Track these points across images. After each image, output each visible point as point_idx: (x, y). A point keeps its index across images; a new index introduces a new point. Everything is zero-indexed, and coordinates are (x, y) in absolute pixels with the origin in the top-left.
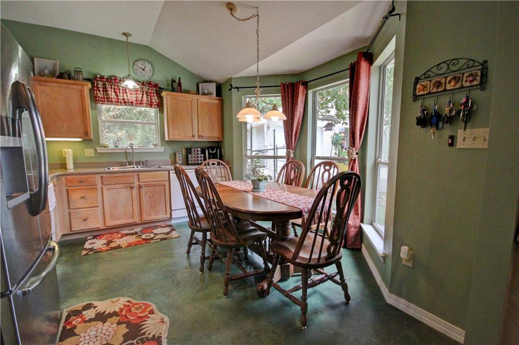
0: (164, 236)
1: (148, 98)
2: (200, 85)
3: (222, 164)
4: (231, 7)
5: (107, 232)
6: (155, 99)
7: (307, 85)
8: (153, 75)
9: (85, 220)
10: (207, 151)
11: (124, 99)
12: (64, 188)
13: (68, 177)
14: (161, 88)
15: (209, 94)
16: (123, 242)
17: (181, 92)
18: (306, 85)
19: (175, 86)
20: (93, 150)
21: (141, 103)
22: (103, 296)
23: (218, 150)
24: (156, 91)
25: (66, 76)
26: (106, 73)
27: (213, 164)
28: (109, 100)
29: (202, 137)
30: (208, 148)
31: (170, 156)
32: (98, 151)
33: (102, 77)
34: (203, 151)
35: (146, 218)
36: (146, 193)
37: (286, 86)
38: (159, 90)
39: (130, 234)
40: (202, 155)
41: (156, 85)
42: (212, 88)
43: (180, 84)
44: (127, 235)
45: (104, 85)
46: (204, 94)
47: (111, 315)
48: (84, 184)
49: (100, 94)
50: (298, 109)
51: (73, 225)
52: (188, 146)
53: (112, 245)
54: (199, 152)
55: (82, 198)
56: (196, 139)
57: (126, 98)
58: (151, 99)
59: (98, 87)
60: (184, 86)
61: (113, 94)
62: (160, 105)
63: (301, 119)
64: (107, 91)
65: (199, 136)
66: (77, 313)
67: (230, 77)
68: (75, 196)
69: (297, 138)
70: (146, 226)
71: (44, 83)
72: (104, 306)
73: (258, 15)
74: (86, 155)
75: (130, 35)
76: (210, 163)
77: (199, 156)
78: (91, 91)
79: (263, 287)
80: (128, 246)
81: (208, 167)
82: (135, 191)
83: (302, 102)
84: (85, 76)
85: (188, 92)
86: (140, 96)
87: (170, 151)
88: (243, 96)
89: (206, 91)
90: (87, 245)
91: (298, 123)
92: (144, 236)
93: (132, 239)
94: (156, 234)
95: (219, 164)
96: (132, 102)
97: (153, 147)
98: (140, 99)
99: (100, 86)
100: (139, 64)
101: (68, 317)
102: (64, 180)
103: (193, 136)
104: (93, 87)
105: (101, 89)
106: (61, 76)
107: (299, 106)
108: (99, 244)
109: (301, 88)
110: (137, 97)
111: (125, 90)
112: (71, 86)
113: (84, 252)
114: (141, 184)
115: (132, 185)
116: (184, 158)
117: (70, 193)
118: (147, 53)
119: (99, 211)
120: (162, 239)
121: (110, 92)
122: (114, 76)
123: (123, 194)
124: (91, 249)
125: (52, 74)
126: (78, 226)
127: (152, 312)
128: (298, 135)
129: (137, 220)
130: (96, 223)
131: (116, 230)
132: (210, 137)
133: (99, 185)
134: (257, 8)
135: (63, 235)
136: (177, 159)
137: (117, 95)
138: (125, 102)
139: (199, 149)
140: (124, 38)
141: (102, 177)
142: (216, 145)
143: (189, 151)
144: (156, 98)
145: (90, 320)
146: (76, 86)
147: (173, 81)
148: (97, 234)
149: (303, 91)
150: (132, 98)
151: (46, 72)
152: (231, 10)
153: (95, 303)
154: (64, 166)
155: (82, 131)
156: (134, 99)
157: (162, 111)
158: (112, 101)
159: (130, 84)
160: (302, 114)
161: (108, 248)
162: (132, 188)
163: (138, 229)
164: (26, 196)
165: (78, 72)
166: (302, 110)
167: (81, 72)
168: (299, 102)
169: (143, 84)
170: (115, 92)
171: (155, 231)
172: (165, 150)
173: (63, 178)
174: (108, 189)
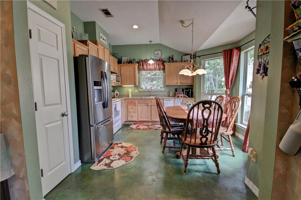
0: (157, 128)
1: (159, 67)
2: (183, 57)
3: (186, 97)
4: (182, 22)
5: (139, 123)
6: (162, 67)
7: (240, 48)
8: (161, 56)
9: (132, 117)
10: (184, 90)
11: (149, 68)
12: (126, 104)
13: (128, 100)
14: (165, 62)
16: (141, 127)
17: (173, 62)
19: (171, 59)
20: (138, 90)
21: (156, 69)
22: (125, 142)
23: (190, 90)
24: (162, 63)
25: (130, 62)
26: (143, 59)
27: (181, 97)
28: (144, 70)
29: (182, 83)
30: (185, 89)
31: (167, 92)
32: (140, 90)
33: (142, 60)
34: (183, 91)
35: (153, 120)
36: (153, 109)
37: (226, 52)
38: (163, 62)
39: (146, 125)
40: (183, 92)
41: (162, 60)
42: (188, 58)
43: (172, 59)
44: (145, 125)
45: (143, 63)
46: (185, 61)
47: (124, 147)
48: (132, 103)
49: (141, 67)
50: (233, 65)
51: (128, 118)
52: (176, 88)
53: (138, 128)
54: (181, 91)
55: (132, 108)
56: (179, 84)
57: (150, 68)
58: (160, 67)
59: (140, 65)
60: (175, 59)
61: (146, 66)
62: (164, 69)
63: (236, 70)
64: (143, 66)
65: (180, 83)
66: (117, 144)
67: (196, 51)
68: (130, 107)
69: (233, 82)
70: (154, 123)
71: (123, 66)
72: (124, 144)
73: (193, 23)
74: (136, 92)
75: (152, 41)
76: (180, 96)
77: (181, 92)
78: (138, 66)
79: (178, 154)
80: (142, 129)
81: (178, 98)
82: (149, 107)
83: (236, 60)
84: (137, 61)
85: (176, 62)
86: (156, 66)
87: (167, 90)
88: (202, 61)
89: (186, 60)
90: (131, 126)
91: (234, 73)
92: (150, 127)
93: (146, 127)
94: (155, 127)
95: (184, 97)
96: (152, 69)
97: (160, 88)
98: (155, 67)
99: (141, 64)
100: (156, 52)
101: (115, 144)
102: (126, 101)
103: (177, 83)
104: (139, 65)
105: (142, 65)
106: (129, 63)
107: (234, 62)
108: (134, 126)
109: (235, 52)
110: (154, 67)
111: (150, 64)
112: (131, 66)
113: (129, 128)
114: (152, 104)
115: (148, 105)
116: (174, 93)
117: (128, 106)
118: (160, 47)
119: (136, 114)
120: (155, 129)
121: (144, 66)
122: (147, 59)
123: (145, 108)
124: (131, 128)
125: (127, 62)
126: (130, 119)
127: (136, 150)
128: (233, 80)
129: (149, 120)
130: (135, 119)
131: (142, 123)
132: (186, 83)
133: (137, 104)
134: (193, 19)
135: (125, 121)
136: (170, 94)
137: (147, 67)
138: (150, 70)
139: (181, 89)
140: (150, 43)
141: (138, 101)
142: (191, 87)
143: (176, 90)
144: (162, 66)
145: (119, 147)
146: (133, 66)
147: (170, 57)
148: (135, 122)
149: (237, 53)
150: (151, 67)
151: (125, 61)
152: (182, 23)
153: (123, 143)
154: (128, 96)
155: (134, 82)
156: (153, 68)
157: (164, 72)
158: (145, 70)
159: (151, 62)
160: (236, 67)
161: (136, 128)
162: (148, 106)
163: (150, 124)
165: (134, 60)
166: (236, 65)
167: (135, 60)
168: (234, 60)
169: (157, 61)
170: (147, 66)
171: (155, 126)
172: (165, 90)
173: (126, 100)
174: (140, 106)
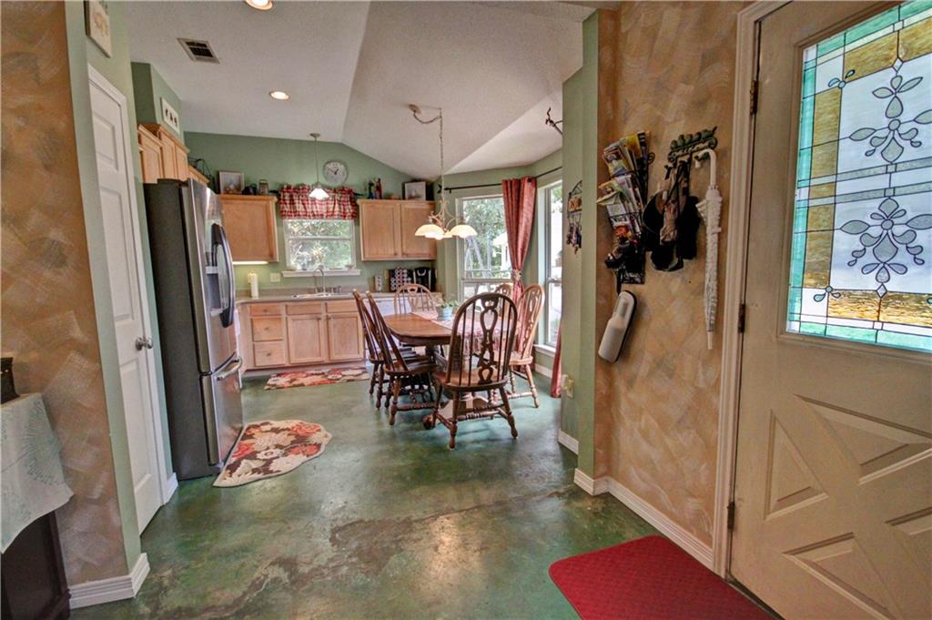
0: (352, 378)
1: (340, 208)
2: (406, 185)
3: (424, 291)
4: (414, 108)
5: (292, 370)
6: (349, 209)
7: (536, 181)
8: (346, 179)
9: (269, 355)
10: (414, 273)
11: (313, 212)
12: (249, 318)
13: (253, 305)
14: (356, 194)
15: (417, 197)
16: (307, 381)
17: (381, 198)
18: (533, 181)
19: (375, 191)
20: (278, 275)
21: (332, 215)
22: (278, 418)
23: (430, 272)
24: (351, 198)
25: (251, 191)
26: (293, 183)
27: (412, 290)
28: (297, 214)
29: (407, 255)
30: (416, 270)
31: (369, 279)
32: (285, 276)
33: (289, 187)
34: (410, 274)
35: (335, 357)
36: (335, 326)
37: (509, 184)
38: (353, 197)
39: (316, 374)
40: (410, 279)
41: (350, 192)
42: (420, 189)
43: (379, 188)
44: (313, 374)
45: (291, 196)
46: (411, 198)
47: (283, 430)
48: (268, 313)
49: (287, 208)
50: (525, 215)
51: (257, 360)
52: (391, 266)
53: (295, 383)
54: (405, 275)
55: (267, 329)
56: (399, 257)
57: (315, 210)
58: (344, 209)
59: (284, 200)
60: (385, 190)
61: (301, 206)
62: (355, 216)
63: (529, 228)
64: (294, 204)
65: (403, 254)
66: (256, 427)
67: (439, 174)
68: (259, 326)
69: (525, 254)
70: (336, 367)
71: (229, 201)
72: (276, 424)
73: (441, 117)
74: (272, 281)
75: (319, 135)
76: (409, 289)
77: (405, 280)
78: (278, 204)
80: (310, 385)
81: (406, 294)
82: (322, 324)
83: (529, 205)
84: (271, 187)
85: (389, 197)
86: (331, 206)
87: (368, 273)
88: (456, 200)
89: (414, 194)
90: (270, 382)
91: (526, 234)
92: (330, 377)
93: (319, 379)
94: (344, 376)
95: (419, 291)
96: (322, 215)
97: (346, 269)
98: (331, 210)
99: (286, 198)
100: (331, 166)
101: (248, 428)
102: (248, 309)
103: (396, 254)
104: (279, 199)
105: (288, 202)
106: (246, 192)
107: (525, 210)
108: (282, 381)
109: (527, 187)
110: (327, 208)
111: (314, 200)
112: (256, 202)
113: (266, 387)
114: (329, 315)
115: (319, 316)
116: (386, 282)
117: (255, 324)
118: (340, 151)
119: (284, 344)
120: (349, 381)
121: (297, 205)
122: (303, 185)
123: (309, 326)
124: (274, 385)
125: (238, 188)
126: (263, 361)
127: (319, 430)
128: (526, 250)
129: (324, 358)
130: (280, 359)
131: (301, 370)
132: (418, 255)
133: (284, 315)
134: (440, 109)
135: (248, 371)
136: (377, 284)
137: (305, 208)
138: (314, 215)
139: (405, 271)
140: (313, 139)
141: (286, 306)
142: (429, 265)
143: (392, 273)
144: (350, 207)
145: (267, 431)
146: (261, 202)
147: (371, 184)
148: (280, 370)
149: (531, 191)
150: (319, 209)
151: (232, 187)
152: (415, 111)
153: (272, 422)
154: (249, 293)
155: (267, 252)
156: (325, 211)
157: (357, 223)
158: (299, 215)
159: (319, 194)
160: (531, 222)
161: (291, 385)
162: (319, 319)
163: (326, 370)
164: (220, 311)
165: (263, 185)
166: (530, 216)
167: (266, 184)
168: (525, 205)
169: (335, 191)
170: (303, 204)
171: (343, 373)
172: (361, 272)
173: (248, 306)
174: (294, 320)
